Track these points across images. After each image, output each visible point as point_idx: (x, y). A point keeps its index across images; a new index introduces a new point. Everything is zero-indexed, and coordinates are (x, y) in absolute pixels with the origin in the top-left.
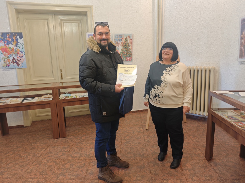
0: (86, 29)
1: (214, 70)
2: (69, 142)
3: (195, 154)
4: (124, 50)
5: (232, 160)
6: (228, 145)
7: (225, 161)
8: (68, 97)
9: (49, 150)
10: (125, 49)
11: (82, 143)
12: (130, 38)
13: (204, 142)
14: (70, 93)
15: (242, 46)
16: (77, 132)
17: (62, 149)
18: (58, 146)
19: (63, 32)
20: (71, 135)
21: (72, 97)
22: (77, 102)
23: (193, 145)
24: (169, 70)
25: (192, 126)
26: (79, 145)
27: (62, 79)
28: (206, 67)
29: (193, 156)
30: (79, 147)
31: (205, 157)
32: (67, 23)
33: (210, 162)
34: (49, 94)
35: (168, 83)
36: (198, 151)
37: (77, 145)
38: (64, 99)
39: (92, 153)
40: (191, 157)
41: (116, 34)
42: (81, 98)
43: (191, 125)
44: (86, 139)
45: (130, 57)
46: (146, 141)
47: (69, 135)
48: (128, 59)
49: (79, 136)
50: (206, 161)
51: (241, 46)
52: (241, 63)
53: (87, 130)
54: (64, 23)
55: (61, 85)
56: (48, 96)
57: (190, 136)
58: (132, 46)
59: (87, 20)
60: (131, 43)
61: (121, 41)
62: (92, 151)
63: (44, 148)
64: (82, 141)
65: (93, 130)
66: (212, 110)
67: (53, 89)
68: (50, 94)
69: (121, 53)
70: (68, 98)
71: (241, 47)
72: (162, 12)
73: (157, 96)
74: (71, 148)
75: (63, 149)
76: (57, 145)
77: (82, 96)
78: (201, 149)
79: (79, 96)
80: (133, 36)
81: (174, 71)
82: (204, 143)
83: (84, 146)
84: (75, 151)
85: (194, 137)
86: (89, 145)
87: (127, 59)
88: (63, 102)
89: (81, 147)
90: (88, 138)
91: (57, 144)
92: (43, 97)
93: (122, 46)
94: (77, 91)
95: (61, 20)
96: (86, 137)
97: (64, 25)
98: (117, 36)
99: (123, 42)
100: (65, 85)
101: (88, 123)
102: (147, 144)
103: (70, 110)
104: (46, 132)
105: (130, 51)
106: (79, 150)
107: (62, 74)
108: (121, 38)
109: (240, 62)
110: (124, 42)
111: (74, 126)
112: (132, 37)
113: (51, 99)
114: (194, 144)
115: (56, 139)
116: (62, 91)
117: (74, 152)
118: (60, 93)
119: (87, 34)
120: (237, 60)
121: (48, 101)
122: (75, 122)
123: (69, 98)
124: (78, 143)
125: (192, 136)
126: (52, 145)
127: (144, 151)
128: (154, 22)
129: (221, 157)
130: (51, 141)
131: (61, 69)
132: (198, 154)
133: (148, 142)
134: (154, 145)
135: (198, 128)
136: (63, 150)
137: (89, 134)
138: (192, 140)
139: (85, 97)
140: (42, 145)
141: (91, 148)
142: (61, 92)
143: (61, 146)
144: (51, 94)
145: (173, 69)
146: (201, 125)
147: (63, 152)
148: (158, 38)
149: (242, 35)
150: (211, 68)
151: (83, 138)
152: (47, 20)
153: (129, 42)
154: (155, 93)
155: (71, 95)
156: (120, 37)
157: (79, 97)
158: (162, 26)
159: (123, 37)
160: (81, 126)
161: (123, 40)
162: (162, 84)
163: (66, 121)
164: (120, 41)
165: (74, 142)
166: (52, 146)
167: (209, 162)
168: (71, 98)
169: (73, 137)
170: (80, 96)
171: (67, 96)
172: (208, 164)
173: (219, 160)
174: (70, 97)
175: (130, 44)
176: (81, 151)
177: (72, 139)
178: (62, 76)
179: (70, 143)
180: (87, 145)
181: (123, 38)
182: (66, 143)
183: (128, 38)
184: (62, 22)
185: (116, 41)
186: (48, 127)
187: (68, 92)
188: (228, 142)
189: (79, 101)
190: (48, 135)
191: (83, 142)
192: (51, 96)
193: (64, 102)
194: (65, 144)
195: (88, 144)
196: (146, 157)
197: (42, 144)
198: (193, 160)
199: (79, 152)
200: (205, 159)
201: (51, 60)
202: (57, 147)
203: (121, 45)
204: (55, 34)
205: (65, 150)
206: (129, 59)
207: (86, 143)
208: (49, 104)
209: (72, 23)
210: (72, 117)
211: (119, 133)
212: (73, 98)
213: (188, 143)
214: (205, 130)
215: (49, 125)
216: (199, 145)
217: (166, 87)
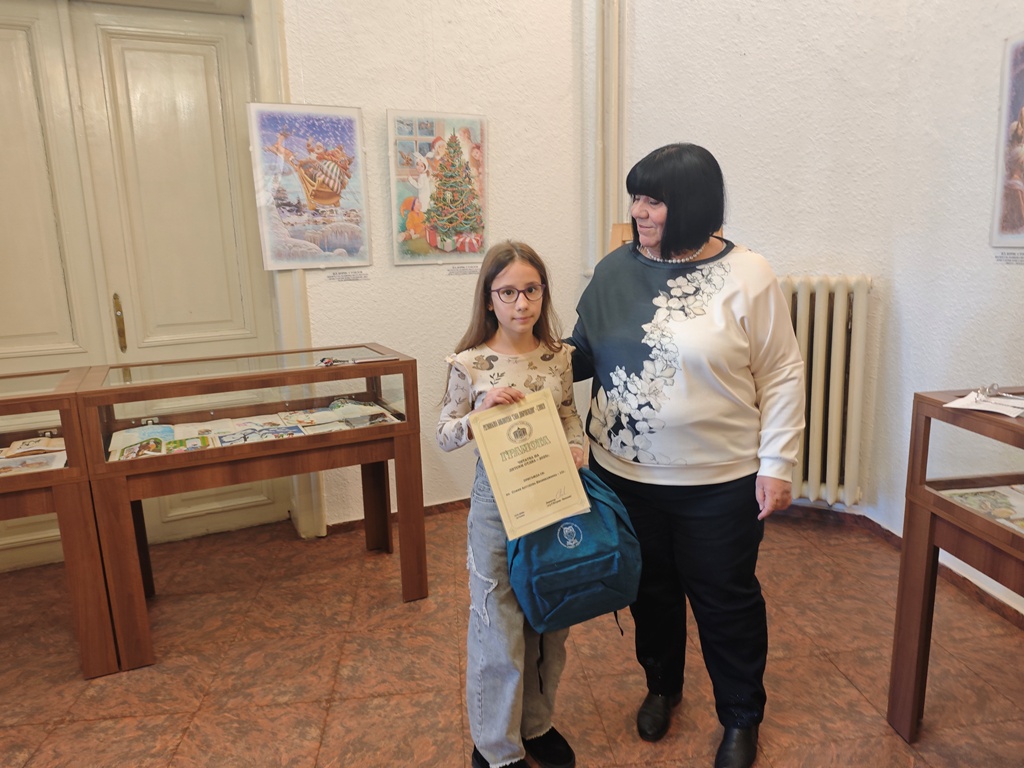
0: (248, 89)
1: (869, 292)
2: (175, 693)
3: (836, 709)
4: (444, 200)
5: (1012, 727)
6: (966, 640)
7: (986, 736)
8: (158, 443)
9: (55, 758)
10: (449, 195)
11: (246, 696)
12: (472, 138)
13: (855, 638)
14: (166, 420)
15: (1016, 176)
16: (217, 629)
17: (131, 741)
18: (109, 723)
19: (122, 101)
20: (183, 649)
21: (182, 442)
22: (208, 473)
23: (811, 655)
24: (684, 293)
25: (774, 553)
26: (230, 710)
27: (123, 347)
28: (833, 280)
29: (828, 720)
30: (232, 721)
31: (886, 723)
32: (142, 53)
33: (917, 745)
34: (48, 434)
35: (679, 359)
36: (845, 690)
37: (220, 708)
38: (132, 463)
39: (310, 754)
40: (824, 727)
41: (405, 116)
42: (233, 448)
43: (773, 549)
44: (268, 665)
45: (473, 235)
46: (586, 650)
47: (172, 646)
48: (463, 243)
49: (226, 653)
50: (900, 742)
51: (1010, 176)
52: (1010, 257)
53: (270, 614)
54: (127, 53)
55: (116, 382)
56: (42, 443)
57: (785, 609)
58: (481, 182)
59: (250, 41)
60: (478, 164)
61: (430, 155)
62: (306, 743)
63: (20, 747)
64: (247, 679)
65: (301, 612)
66: (927, 488)
67: (66, 406)
68: (55, 432)
69: (433, 214)
70: (158, 454)
71: (1011, 182)
72: (619, 22)
73: (623, 428)
74: (185, 730)
75: (137, 739)
76: (105, 719)
77: (238, 436)
78: (851, 673)
79: (220, 438)
80: (486, 132)
81: (710, 295)
82: (856, 642)
83: (260, 713)
84: (209, 746)
85: (803, 613)
86: (286, 704)
87: (458, 245)
88: (128, 477)
89: (243, 717)
90: (279, 662)
91: (102, 713)
92: (17, 447)
93: (436, 176)
94: (208, 412)
95: (110, 35)
96: (266, 656)
97: (127, 61)
98: (407, 129)
99: (438, 158)
100: (139, 380)
101: (273, 571)
102: (591, 673)
103: (171, 507)
104: (42, 640)
105: (475, 202)
106: (234, 742)
107: (120, 321)
108: (430, 139)
109: (1006, 251)
110: (442, 159)
111: (201, 593)
112: (482, 134)
113: (59, 462)
114: (817, 652)
115: (100, 682)
116: (122, 411)
117: (205, 753)
118: (110, 426)
119: (254, 109)
120: (990, 244)
121: (39, 474)
122: (200, 567)
123: (164, 452)
124: (226, 692)
125: (791, 610)
126: (72, 721)
127: (586, 717)
128: (582, 68)
129: (956, 712)
130: (71, 690)
131: (116, 297)
132: (851, 705)
133: (593, 657)
134: (628, 674)
135: (809, 563)
136: (138, 747)
137: (282, 634)
138: (801, 630)
139: (252, 445)
140: (12, 726)
141: (299, 723)
142: (117, 418)
143: (127, 720)
144: (60, 433)
145: (703, 286)
146: (816, 547)
147: (141, 762)
148: (600, 146)
149: (1016, 123)
150: (858, 283)
151: (253, 661)
152: (27, 29)
153: (466, 157)
154: (614, 408)
155: (172, 431)
156: (421, 134)
157: (222, 442)
158: (619, 86)
159: (436, 134)
160: (234, 594)
161: (437, 145)
162: (647, 364)
163: (154, 566)
164: (424, 155)
165: (201, 689)
166: (76, 727)
167: (913, 748)
168: (176, 451)
169: (195, 659)
170: (224, 439)
171: (152, 443)
172: (912, 759)
173: (957, 731)
174: (171, 446)
175: (473, 171)
176: (241, 745)
177: (190, 671)
178: (121, 333)
179: (177, 699)
180: (278, 705)
181: (439, 139)
182: (155, 701)
183: (460, 138)
184: (116, 47)
185: (405, 154)
186: (54, 608)
187: (160, 417)
188: (960, 629)
189: (222, 464)
190: (49, 654)
191: (254, 685)
192: (60, 443)
193: (135, 473)
194: (151, 706)
195: (283, 699)
196: (603, 748)
197: (15, 720)
198: (835, 741)
199: (234, 753)
200: (891, 730)
201: (61, 248)
202: (105, 730)
203: (428, 172)
204: (76, 108)
205: (152, 744)
206: (471, 243)
207: (271, 690)
208: (49, 489)
209: (172, 56)
210: (186, 540)
211: (440, 615)
212: (183, 449)
213: (787, 646)
214: (838, 569)
215: (58, 596)
216: (837, 654)
217: (669, 381)
